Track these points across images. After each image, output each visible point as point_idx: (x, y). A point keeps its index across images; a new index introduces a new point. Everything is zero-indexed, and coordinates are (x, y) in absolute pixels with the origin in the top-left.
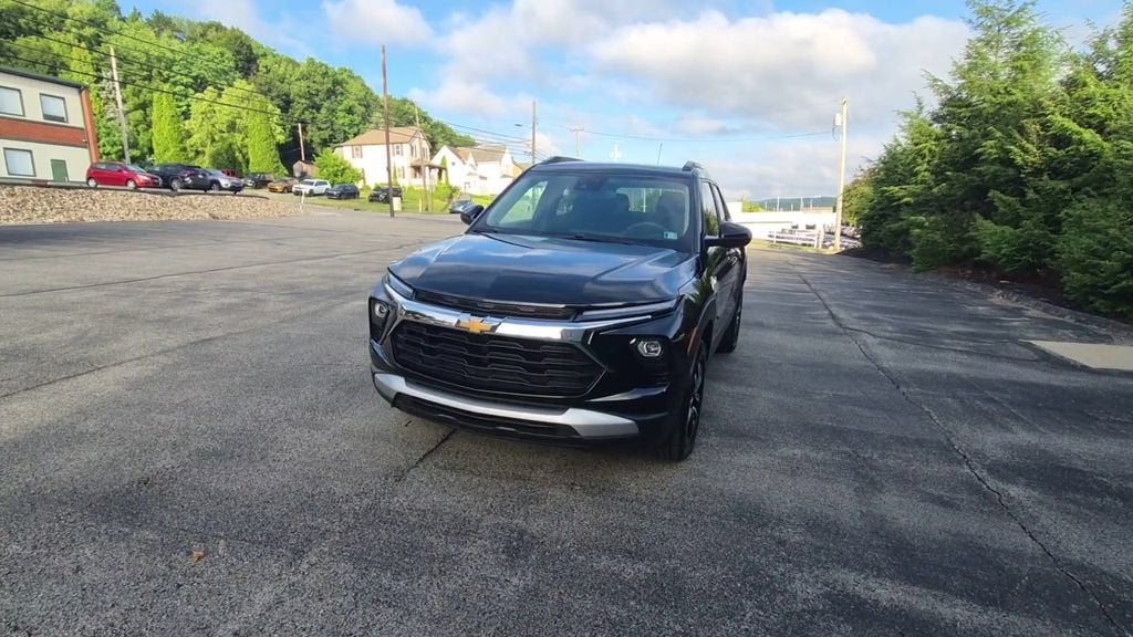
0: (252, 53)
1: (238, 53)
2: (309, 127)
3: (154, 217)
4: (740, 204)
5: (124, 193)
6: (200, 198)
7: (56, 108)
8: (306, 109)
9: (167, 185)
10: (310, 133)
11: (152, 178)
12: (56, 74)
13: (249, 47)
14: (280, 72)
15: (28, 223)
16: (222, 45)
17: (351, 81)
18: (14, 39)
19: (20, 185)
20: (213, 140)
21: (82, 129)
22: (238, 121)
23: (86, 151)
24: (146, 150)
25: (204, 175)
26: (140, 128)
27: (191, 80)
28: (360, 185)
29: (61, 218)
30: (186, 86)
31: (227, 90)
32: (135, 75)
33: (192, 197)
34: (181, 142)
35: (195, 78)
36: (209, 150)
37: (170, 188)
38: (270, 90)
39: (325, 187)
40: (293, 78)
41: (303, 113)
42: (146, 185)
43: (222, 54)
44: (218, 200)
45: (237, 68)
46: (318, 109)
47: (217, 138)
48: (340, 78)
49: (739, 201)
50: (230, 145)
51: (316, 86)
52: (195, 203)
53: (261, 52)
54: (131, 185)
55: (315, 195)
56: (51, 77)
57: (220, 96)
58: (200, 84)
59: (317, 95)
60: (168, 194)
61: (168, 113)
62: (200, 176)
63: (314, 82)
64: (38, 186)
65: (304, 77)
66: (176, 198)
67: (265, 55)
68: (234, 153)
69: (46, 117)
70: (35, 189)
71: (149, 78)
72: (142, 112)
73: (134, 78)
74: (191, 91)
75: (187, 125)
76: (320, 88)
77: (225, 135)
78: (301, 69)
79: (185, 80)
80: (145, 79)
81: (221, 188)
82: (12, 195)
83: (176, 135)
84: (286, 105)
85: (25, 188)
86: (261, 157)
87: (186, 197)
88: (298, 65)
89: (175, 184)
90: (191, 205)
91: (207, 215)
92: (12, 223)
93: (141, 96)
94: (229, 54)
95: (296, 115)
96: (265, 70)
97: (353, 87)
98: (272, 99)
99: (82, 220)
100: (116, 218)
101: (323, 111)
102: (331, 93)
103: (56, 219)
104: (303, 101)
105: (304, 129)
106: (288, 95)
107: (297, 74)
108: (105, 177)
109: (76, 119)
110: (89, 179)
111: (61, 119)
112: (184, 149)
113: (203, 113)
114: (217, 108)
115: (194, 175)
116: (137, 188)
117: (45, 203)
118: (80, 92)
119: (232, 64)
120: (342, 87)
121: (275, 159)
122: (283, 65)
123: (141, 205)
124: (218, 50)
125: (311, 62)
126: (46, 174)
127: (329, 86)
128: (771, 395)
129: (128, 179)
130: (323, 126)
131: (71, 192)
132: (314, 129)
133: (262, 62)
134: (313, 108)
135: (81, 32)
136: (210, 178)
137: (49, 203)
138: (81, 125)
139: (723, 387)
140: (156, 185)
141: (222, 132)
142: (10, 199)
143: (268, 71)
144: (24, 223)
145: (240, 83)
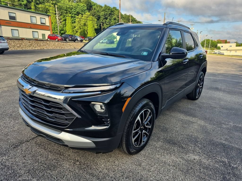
0: (91, 5)
1: (88, 5)
2: (104, 24)
3: (60, 48)
4: (236, 44)
5: (54, 42)
6: (72, 43)
7: (43, 21)
8: (103, 19)
9: (65, 40)
10: (104, 26)
11: (62, 38)
12: (47, 13)
13: (91, 3)
14: (98, 10)
15: (32, 49)
16: (84, 3)
17: (116, 11)
18: (39, 5)
19: (32, 40)
20: (80, 29)
21: (49, 26)
22: (86, 23)
23: (50, 31)
24: (65, 31)
25: (74, 37)
26: (64, 26)
27: (76, 13)
28: (115, 40)
29: (39, 48)
30: (75, 14)
31: (84, 15)
32: (64, 12)
33: (70, 43)
34: (72, 29)
35: (77, 12)
36: (79, 31)
37: (66, 41)
38: (95, 15)
39: (106, 41)
40: (101, 11)
41: (103, 20)
42: (60, 40)
43: (84, 5)
44: (76, 44)
45: (87, 9)
46: (107, 19)
47: (81, 28)
48: (113, 10)
49: (235, 43)
50: (84, 29)
51: (106, 13)
52: (71, 45)
53: (93, 4)
54: (57, 40)
55: (103, 43)
56: (45, 14)
57: (82, 16)
58: (78, 14)
59: (107, 15)
60: (65, 42)
61: (70, 21)
62: (73, 38)
63: (106, 12)
64: (36, 40)
65: (103, 11)
66: (67, 43)
67: (94, 5)
68: (85, 32)
69: (41, 23)
70: (35, 41)
71: (67, 13)
72: (65, 21)
73: (63, 13)
74: (76, 16)
75: (75, 24)
76: (108, 13)
77: (83, 27)
78: (103, 8)
79: (75, 13)
80: (65, 13)
81: (78, 41)
82: (30, 42)
83: (71, 27)
84: (99, 18)
85: (33, 41)
86: (91, 33)
87: (69, 43)
88: (102, 7)
89: (67, 40)
90: (70, 45)
91: (73, 48)
92: (28, 49)
93: (65, 18)
94: (85, 5)
95: (101, 21)
96: (94, 9)
97: (116, 12)
98: (95, 17)
99: (44, 48)
100: (52, 48)
101: (108, 19)
102: (110, 14)
103: (38, 48)
104: (103, 17)
105: (103, 25)
106: (99, 15)
107: (102, 10)
108: (52, 38)
109: (48, 24)
110: (48, 39)
111: (44, 24)
112: (73, 31)
113: (78, 21)
114: (81, 20)
115: (71, 37)
116: (58, 41)
117: (36, 44)
118: (49, 17)
119: (86, 8)
120: (113, 12)
121: (94, 33)
122: (99, 7)
123: (58, 45)
124: (83, 4)
125: (106, 6)
126: (41, 37)
127: (110, 12)
128: (202, 123)
129: (56, 38)
130: (108, 24)
131: (43, 41)
132: (105, 24)
133: (94, 7)
134: (105, 19)
135: (53, 2)
136: (76, 38)
137: (37, 44)
138: (49, 25)
139: (182, 116)
140: (62, 40)
141: (82, 26)
142: (29, 43)
143: (95, 9)
144: (31, 49)
145: (88, 13)
